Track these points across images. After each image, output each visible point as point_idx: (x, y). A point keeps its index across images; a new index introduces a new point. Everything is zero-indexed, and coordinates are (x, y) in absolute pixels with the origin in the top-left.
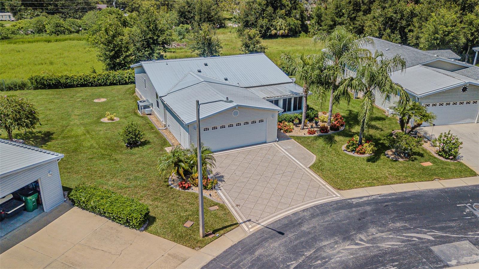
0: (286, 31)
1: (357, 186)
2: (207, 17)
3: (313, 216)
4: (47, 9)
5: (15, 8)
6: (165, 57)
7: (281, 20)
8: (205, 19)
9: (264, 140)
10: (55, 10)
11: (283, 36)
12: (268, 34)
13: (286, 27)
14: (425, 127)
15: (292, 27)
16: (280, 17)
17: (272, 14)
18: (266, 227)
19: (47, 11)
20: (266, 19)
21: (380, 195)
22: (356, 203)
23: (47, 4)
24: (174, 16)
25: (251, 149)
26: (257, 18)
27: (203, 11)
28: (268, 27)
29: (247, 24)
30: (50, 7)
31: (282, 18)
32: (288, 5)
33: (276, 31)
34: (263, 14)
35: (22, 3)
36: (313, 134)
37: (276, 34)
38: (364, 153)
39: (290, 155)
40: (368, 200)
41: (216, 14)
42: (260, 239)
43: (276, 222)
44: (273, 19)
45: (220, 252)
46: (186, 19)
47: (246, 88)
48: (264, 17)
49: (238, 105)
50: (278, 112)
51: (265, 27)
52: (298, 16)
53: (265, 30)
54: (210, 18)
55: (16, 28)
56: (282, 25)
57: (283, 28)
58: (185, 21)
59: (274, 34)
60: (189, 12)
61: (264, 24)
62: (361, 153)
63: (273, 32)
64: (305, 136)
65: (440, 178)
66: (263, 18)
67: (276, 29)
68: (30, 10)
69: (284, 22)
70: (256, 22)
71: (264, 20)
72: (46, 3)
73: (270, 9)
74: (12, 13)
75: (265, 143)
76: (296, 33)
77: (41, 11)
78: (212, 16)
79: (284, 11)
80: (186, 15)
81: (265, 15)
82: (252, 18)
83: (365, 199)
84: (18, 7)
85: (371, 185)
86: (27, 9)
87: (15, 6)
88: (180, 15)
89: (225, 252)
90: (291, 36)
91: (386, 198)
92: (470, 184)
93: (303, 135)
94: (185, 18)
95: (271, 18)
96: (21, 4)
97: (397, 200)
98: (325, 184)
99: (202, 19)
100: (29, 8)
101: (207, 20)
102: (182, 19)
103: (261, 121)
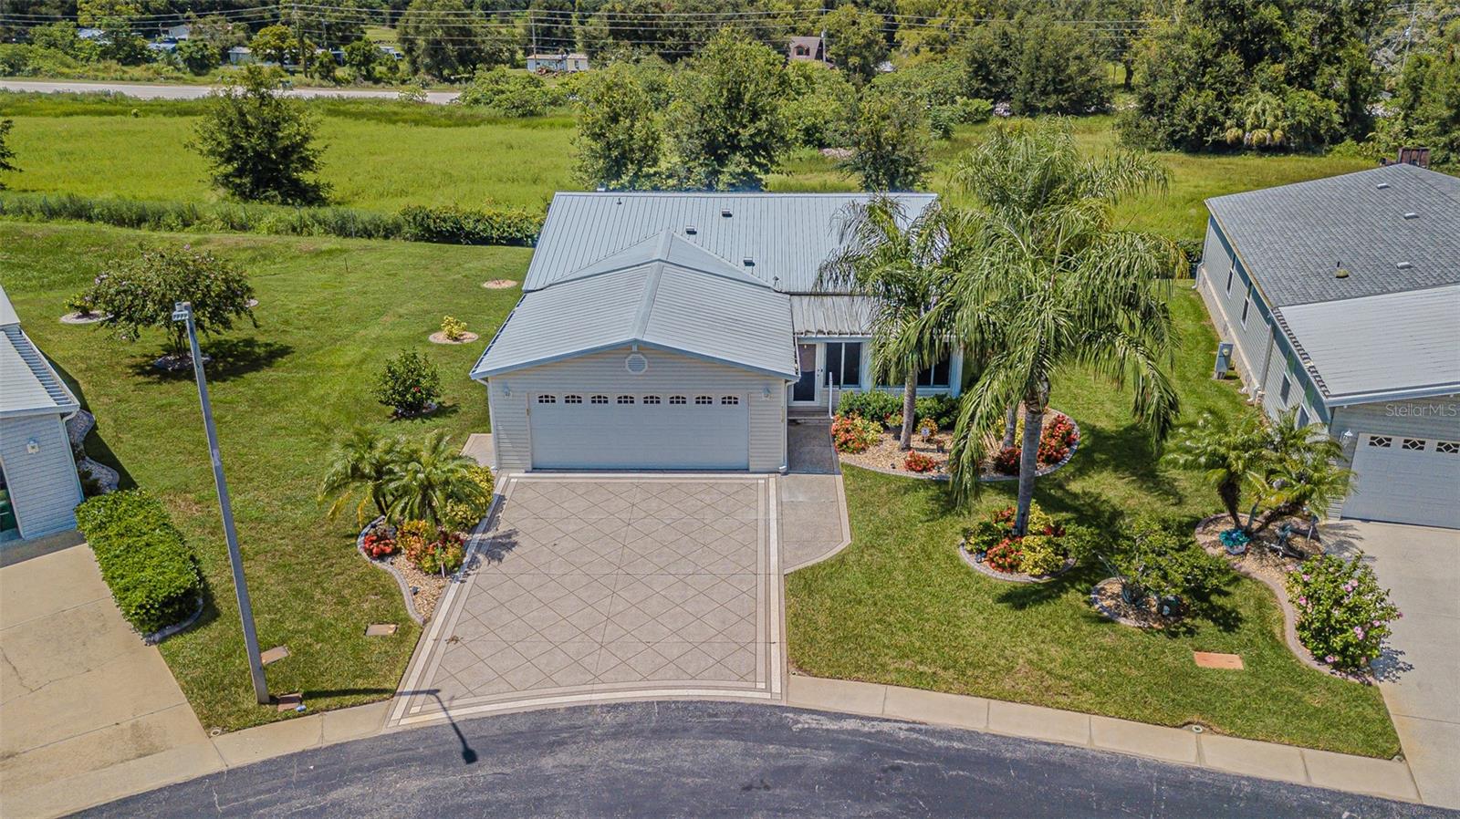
0: (1278, 134)
1: (872, 671)
2: (1054, 79)
3: (620, 732)
4: (663, 46)
5: (593, 42)
6: (766, 186)
7: (1266, 96)
8: (1045, 86)
9: (740, 461)
10: (681, 49)
11: (1264, 149)
12: (1209, 139)
13: (1278, 120)
14: (1368, 521)
15: (1300, 122)
16: (1263, 89)
17: (1233, 77)
18: (454, 725)
19: (662, 51)
20: (1210, 92)
21: (913, 727)
22: (803, 730)
23: (665, 34)
24: (955, 74)
25: (720, 481)
26: (1180, 88)
27: (1043, 62)
28: (1210, 118)
29: (1150, 105)
30: (670, 41)
31: (1271, 90)
32: (1301, 49)
33: (1240, 132)
34: (1203, 75)
35: (610, 30)
36: (921, 471)
37: (1238, 141)
38: (1013, 567)
39: (773, 525)
40: (854, 732)
41: (1083, 72)
42: (395, 755)
43: (498, 717)
44: (1234, 94)
45: (258, 759)
46: (990, 82)
47: (792, 294)
48: (1204, 84)
49: (636, 341)
50: (786, 381)
51: (1200, 117)
52: (1340, 86)
53: (1199, 128)
54: (1062, 82)
55: (566, 90)
56: (1264, 111)
57: (1265, 121)
58: (985, 89)
59: (1232, 142)
60: (1004, 63)
61: (1200, 108)
62: (1002, 568)
63: (1231, 134)
64: (893, 472)
65: (1214, 728)
66: (1201, 87)
67: (1240, 125)
68: (625, 48)
69: (1274, 102)
70: (1174, 99)
71: (1203, 94)
72: (662, 32)
73: (1232, 60)
74: (587, 53)
75: (747, 470)
76: (1319, 140)
77: (648, 49)
78: (1070, 78)
79: (1282, 66)
80: (989, 72)
81: (1207, 77)
82: (1163, 87)
83: (849, 725)
84: (602, 38)
85: (920, 681)
86: (618, 45)
87: (595, 38)
88: (971, 70)
89: (264, 763)
90: (1297, 151)
91: (923, 742)
92: (1318, 781)
93: (888, 470)
94: (985, 79)
95: (1230, 89)
96: (607, 32)
97: (960, 759)
98: (775, 636)
99: (1038, 86)
100: (621, 43)
101: (1050, 88)
102: (976, 84)
103: (730, 401)
